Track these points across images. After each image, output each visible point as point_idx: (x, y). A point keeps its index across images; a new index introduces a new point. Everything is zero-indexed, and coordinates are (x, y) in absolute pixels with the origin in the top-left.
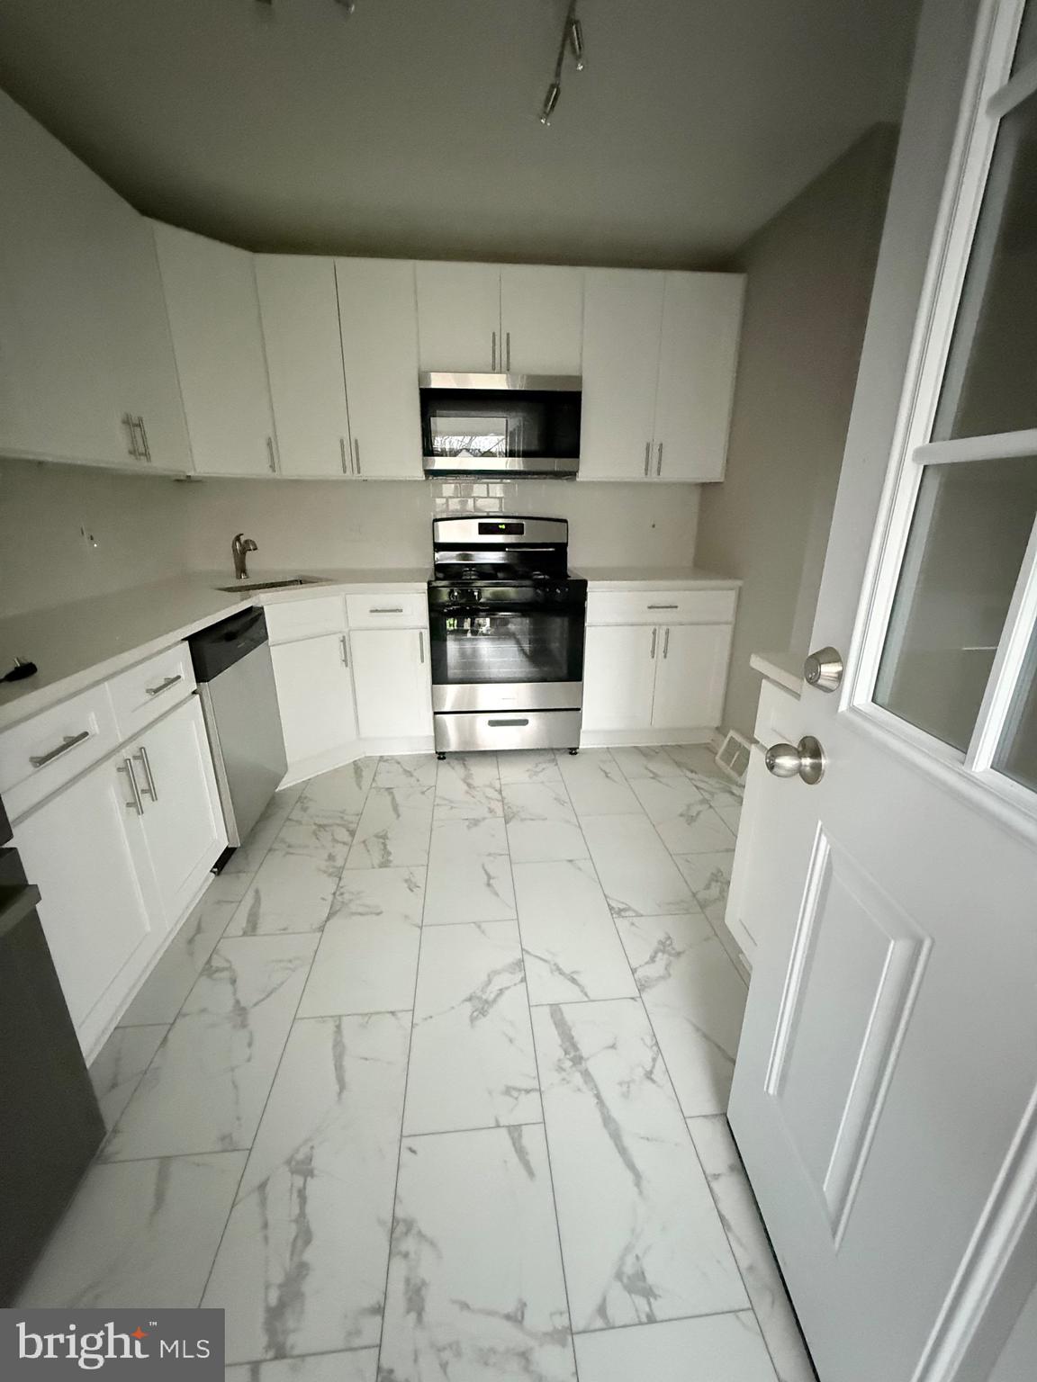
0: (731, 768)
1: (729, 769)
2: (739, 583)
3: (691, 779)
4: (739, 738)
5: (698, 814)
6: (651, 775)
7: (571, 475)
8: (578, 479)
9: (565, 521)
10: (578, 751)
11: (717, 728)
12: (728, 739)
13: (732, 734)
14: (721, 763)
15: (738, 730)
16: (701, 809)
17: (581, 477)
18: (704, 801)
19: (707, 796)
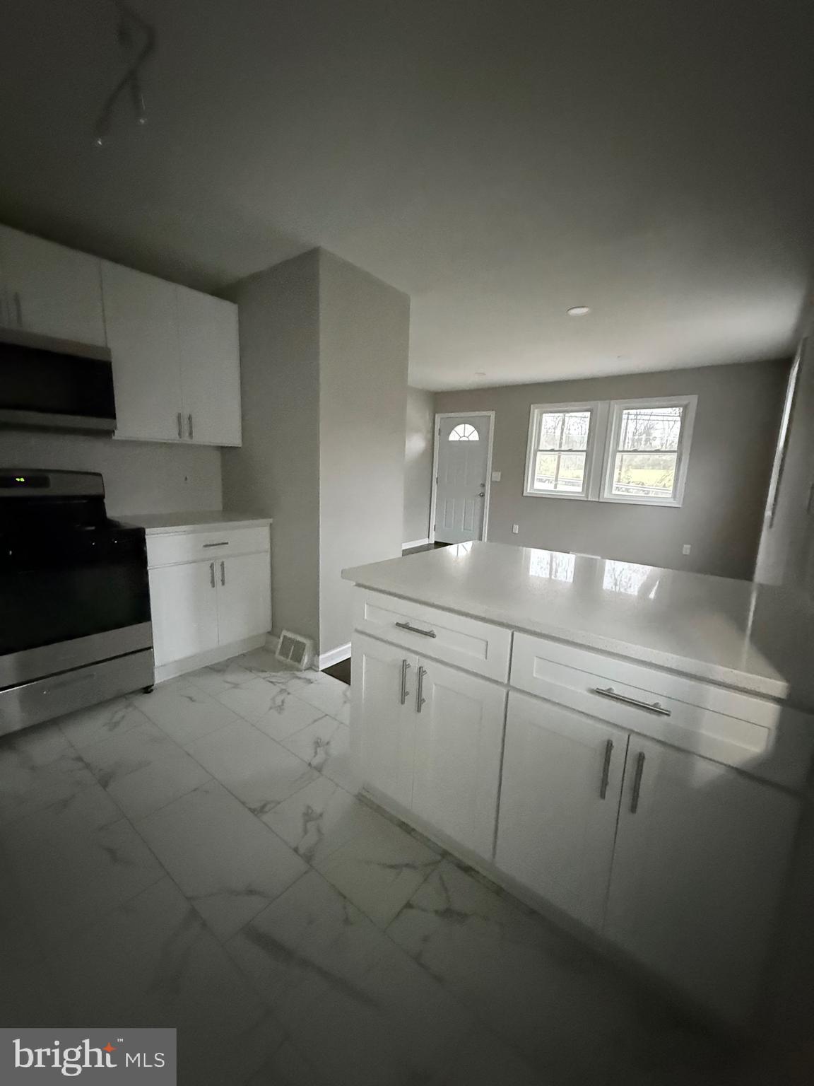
0: (291, 659)
1: (289, 660)
2: (271, 520)
3: (264, 678)
4: (290, 635)
5: (283, 702)
6: (233, 686)
7: (109, 433)
8: (113, 438)
9: (100, 475)
10: (153, 688)
11: (269, 632)
12: (282, 638)
13: (284, 633)
14: (282, 658)
15: (288, 630)
16: (282, 698)
17: (118, 435)
18: (282, 691)
19: (283, 687)
